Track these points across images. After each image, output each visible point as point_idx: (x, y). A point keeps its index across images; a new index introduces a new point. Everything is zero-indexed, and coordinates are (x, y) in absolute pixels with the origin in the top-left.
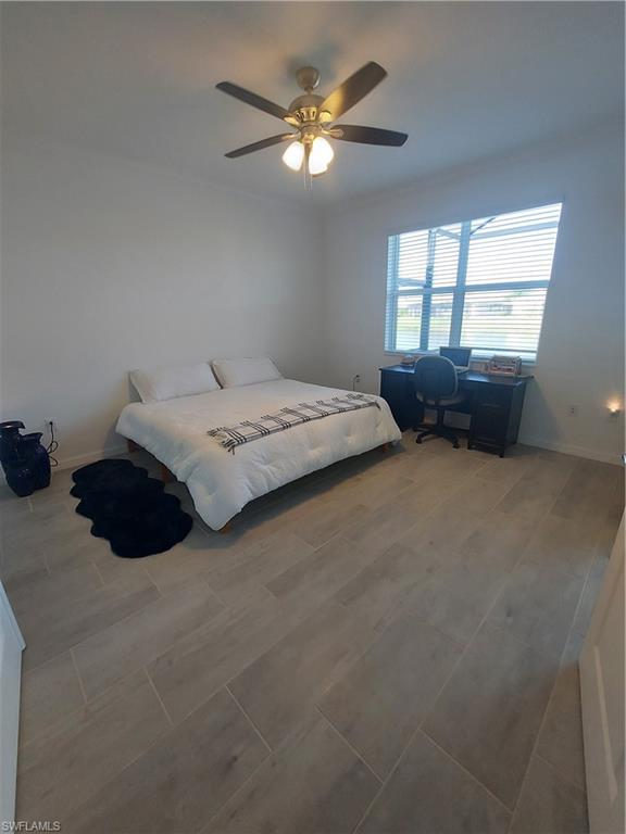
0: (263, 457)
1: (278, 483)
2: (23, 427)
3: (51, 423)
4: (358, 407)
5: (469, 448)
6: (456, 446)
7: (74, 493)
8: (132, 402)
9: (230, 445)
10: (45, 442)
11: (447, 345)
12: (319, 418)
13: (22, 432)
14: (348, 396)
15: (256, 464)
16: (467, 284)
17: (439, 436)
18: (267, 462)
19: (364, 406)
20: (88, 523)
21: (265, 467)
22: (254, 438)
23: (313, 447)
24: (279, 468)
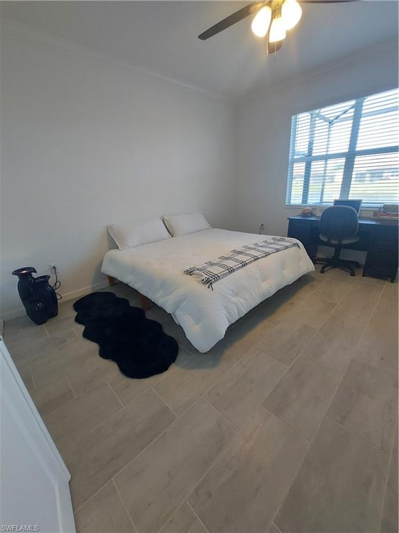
0: (233, 291)
1: (244, 311)
2: (36, 272)
3: (54, 267)
4: (287, 247)
5: (363, 276)
6: (353, 274)
7: (78, 320)
8: (110, 249)
9: (208, 282)
10: (51, 282)
11: (338, 198)
12: (264, 257)
13: (34, 275)
14: (273, 239)
15: (230, 297)
16: (357, 149)
17: (336, 267)
18: (236, 295)
19: (291, 246)
20: (94, 347)
21: (234, 299)
22: (225, 275)
23: (264, 280)
24: (243, 299)
